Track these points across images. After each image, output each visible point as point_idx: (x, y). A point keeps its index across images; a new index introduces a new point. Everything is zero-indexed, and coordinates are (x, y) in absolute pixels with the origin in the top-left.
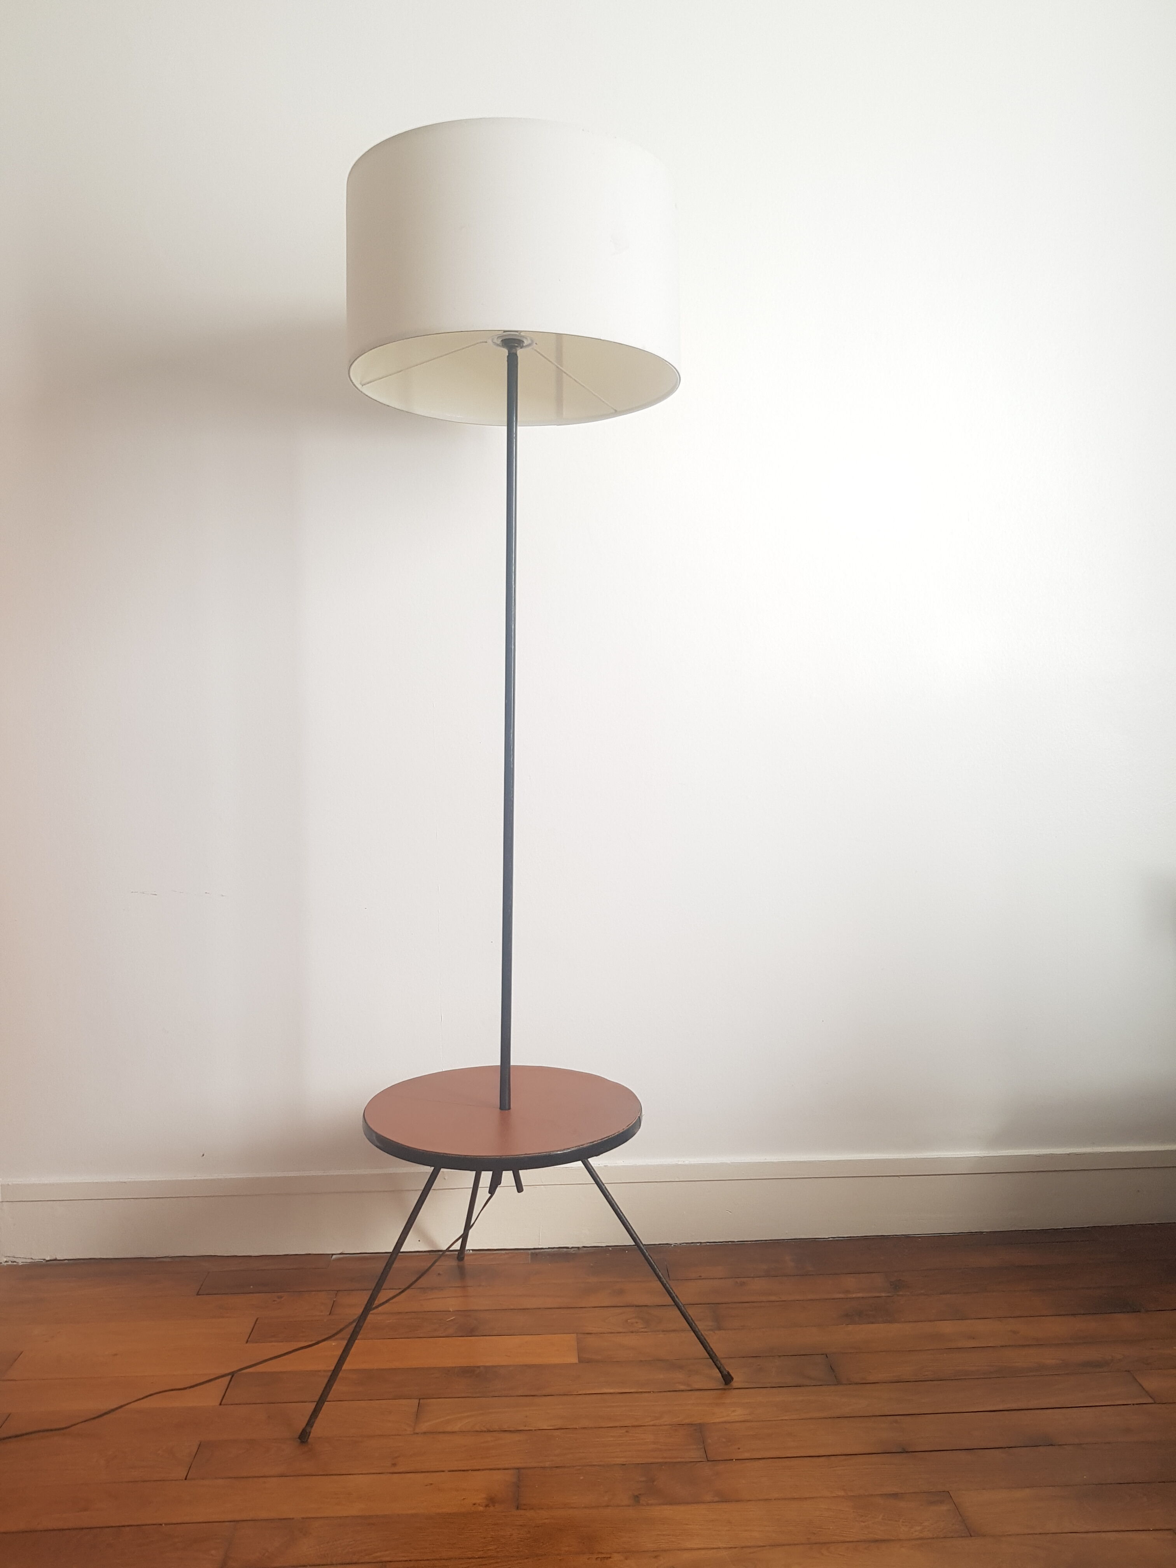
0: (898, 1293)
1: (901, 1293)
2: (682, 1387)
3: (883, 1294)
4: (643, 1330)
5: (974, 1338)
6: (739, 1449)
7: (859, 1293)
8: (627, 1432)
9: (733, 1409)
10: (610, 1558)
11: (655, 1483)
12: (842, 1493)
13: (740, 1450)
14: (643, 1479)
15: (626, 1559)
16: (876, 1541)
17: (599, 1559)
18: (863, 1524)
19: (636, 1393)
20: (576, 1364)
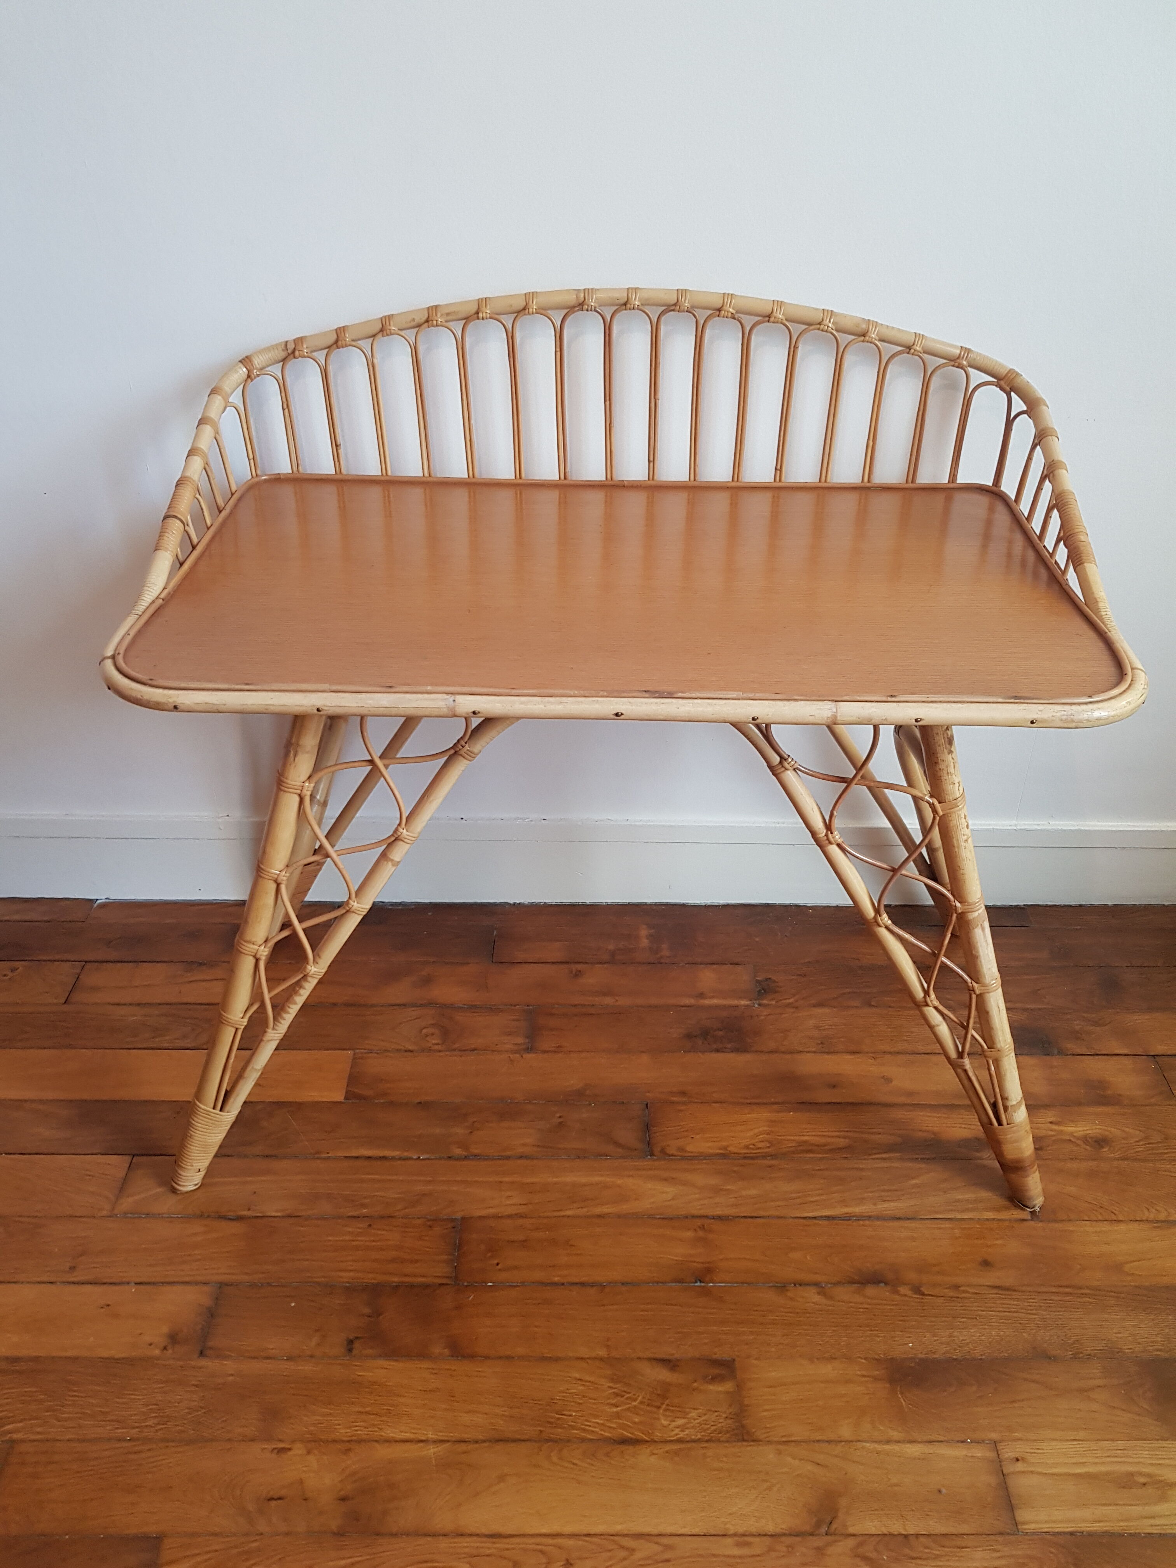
0: (761, 1002)
1: (765, 1002)
2: (458, 1152)
3: (743, 1002)
4: (436, 1047)
5: (834, 1086)
6: (498, 1264)
7: (712, 997)
8: (370, 1225)
9: (508, 1194)
10: (290, 1449)
11: (381, 1317)
12: (602, 1353)
13: (499, 1267)
14: (367, 1311)
15: (309, 1453)
16: (624, 1441)
17: (276, 1451)
18: (615, 1410)
19: (400, 1159)
20: (340, 1103)
